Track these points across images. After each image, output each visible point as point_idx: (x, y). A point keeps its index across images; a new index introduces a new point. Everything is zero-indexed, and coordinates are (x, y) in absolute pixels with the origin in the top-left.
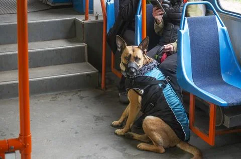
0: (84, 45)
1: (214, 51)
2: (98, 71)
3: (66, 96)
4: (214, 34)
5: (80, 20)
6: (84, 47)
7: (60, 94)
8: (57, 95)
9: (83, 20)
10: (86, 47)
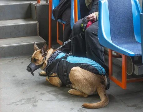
0: (36, 22)
1: (128, 17)
2: (46, 41)
3: (20, 60)
4: (127, 4)
5: (34, 4)
6: (36, 24)
7: (16, 58)
8: (13, 59)
9: (36, 3)
10: (38, 24)
